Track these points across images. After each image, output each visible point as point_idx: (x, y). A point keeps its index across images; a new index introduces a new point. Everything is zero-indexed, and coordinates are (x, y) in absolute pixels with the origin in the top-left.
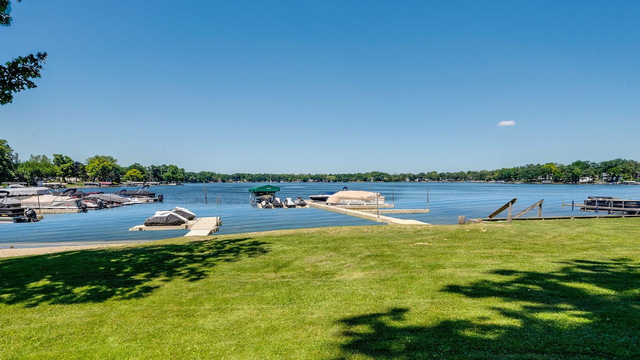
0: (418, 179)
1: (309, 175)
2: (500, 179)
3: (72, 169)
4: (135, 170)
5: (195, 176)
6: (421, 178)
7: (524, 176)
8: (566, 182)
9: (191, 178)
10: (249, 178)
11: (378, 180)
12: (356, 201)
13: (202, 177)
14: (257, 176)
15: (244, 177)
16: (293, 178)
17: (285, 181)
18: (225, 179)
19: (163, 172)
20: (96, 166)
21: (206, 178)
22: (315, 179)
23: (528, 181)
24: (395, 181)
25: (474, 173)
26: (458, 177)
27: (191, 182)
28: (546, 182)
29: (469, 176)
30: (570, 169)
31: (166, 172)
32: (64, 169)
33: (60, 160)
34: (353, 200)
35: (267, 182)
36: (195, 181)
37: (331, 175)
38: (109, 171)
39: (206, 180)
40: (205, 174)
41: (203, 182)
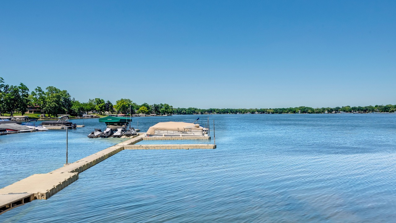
0: (334, 112)
1: (256, 109)
3: (105, 106)
4: (144, 107)
5: (185, 111)
6: (337, 111)
9: (183, 111)
10: (217, 111)
11: (304, 112)
13: (190, 111)
14: (222, 110)
15: (214, 111)
16: (246, 111)
17: (240, 113)
18: (203, 112)
19: (160, 108)
20: (119, 105)
21: (192, 111)
22: (259, 112)
24: (317, 113)
25: (380, 107)
26: (367, 110)
27: (183, 114)
29: (376, 109)
31: (162, 108)
32: (101, 107)
33: (99, 101)
35: (228, 114)
36: (185, 114)
37: (270, 109)
38: (127, 108)
39: (192, 113)
40: (191, 109)
41: (190, 114)
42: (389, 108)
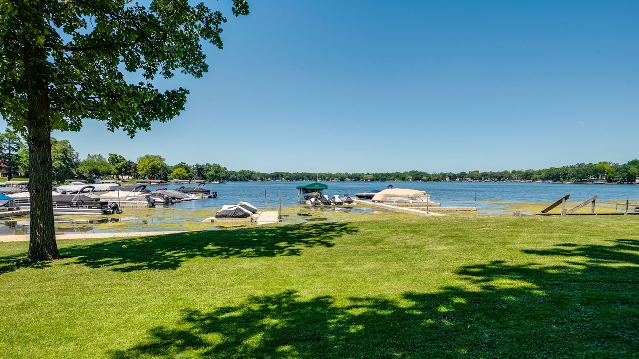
0: (458, 179)
1: (347, 174)
2: (547, 179)
3: (125, 167)
4: (181, 168)
5: (236, 175)
6: (462, 178)
7: (574, 176)
8: (620, 182)
9: (231, 176)
10: (287, 177)
11: (416, 179)
12: (402, 199)
13: (243, 175)
14: (295, 175)
15: (282, 176)
16: (330, 177)
17: (322, 180)
18: (264, 177)
19: (207, 170)
20: (147, 165)
21: (246, 176)
22: (352, 178)
23: (578, 182)
24: (435, 181)
25: (519, 172)
26: (502, 177)
27: (232, 181)
28: (599, 182)
29: (513, 176)
30: (625, 168)
31: (210, 171)
32: (119, 167)
33: (114, 159)
34: (399, 198)
35: (304, 180)
36: (235, 180)
37: (368, 174)
38: (158, 170)
39: (246, 179)
40: (245, 173)
41: (243, 181)
42: (532, 174)
